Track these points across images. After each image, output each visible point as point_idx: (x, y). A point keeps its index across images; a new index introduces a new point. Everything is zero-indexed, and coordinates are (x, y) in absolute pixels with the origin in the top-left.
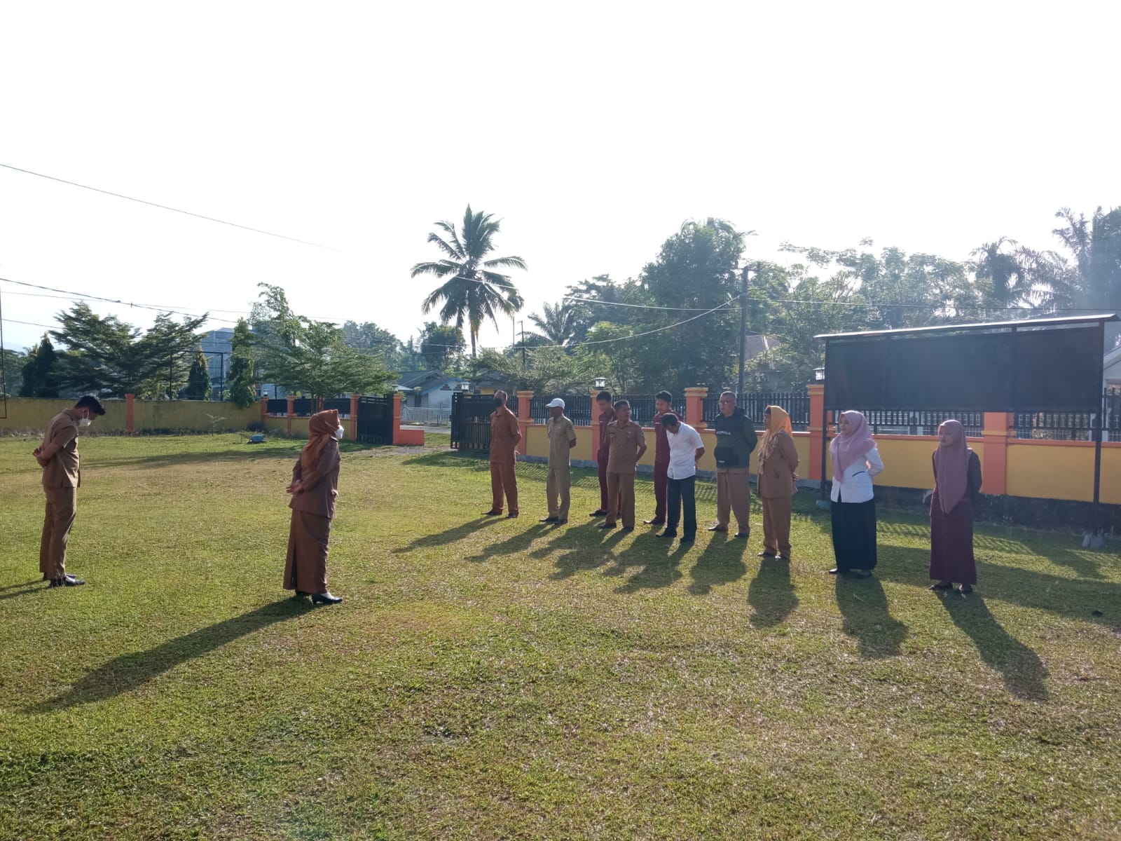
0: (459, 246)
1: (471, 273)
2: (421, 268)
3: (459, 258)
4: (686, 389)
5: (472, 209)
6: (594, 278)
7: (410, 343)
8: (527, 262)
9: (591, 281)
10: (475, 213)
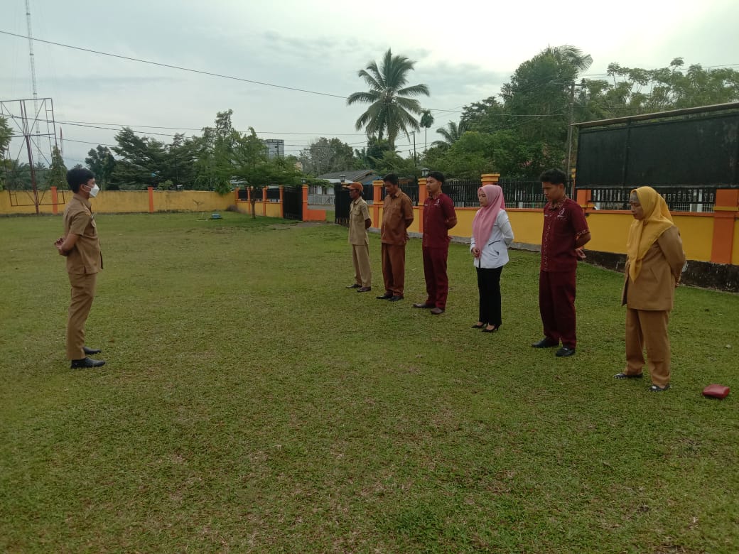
0: (381, 80)
1: (389, 100)
2: (355, 97)
3: (381, 89)
4: (482, 175)
5: (392, 52)
6: (484, 101)
7: (363, 151)
8: (430, 90)
9: (482, 103)
10: (394, 55)
